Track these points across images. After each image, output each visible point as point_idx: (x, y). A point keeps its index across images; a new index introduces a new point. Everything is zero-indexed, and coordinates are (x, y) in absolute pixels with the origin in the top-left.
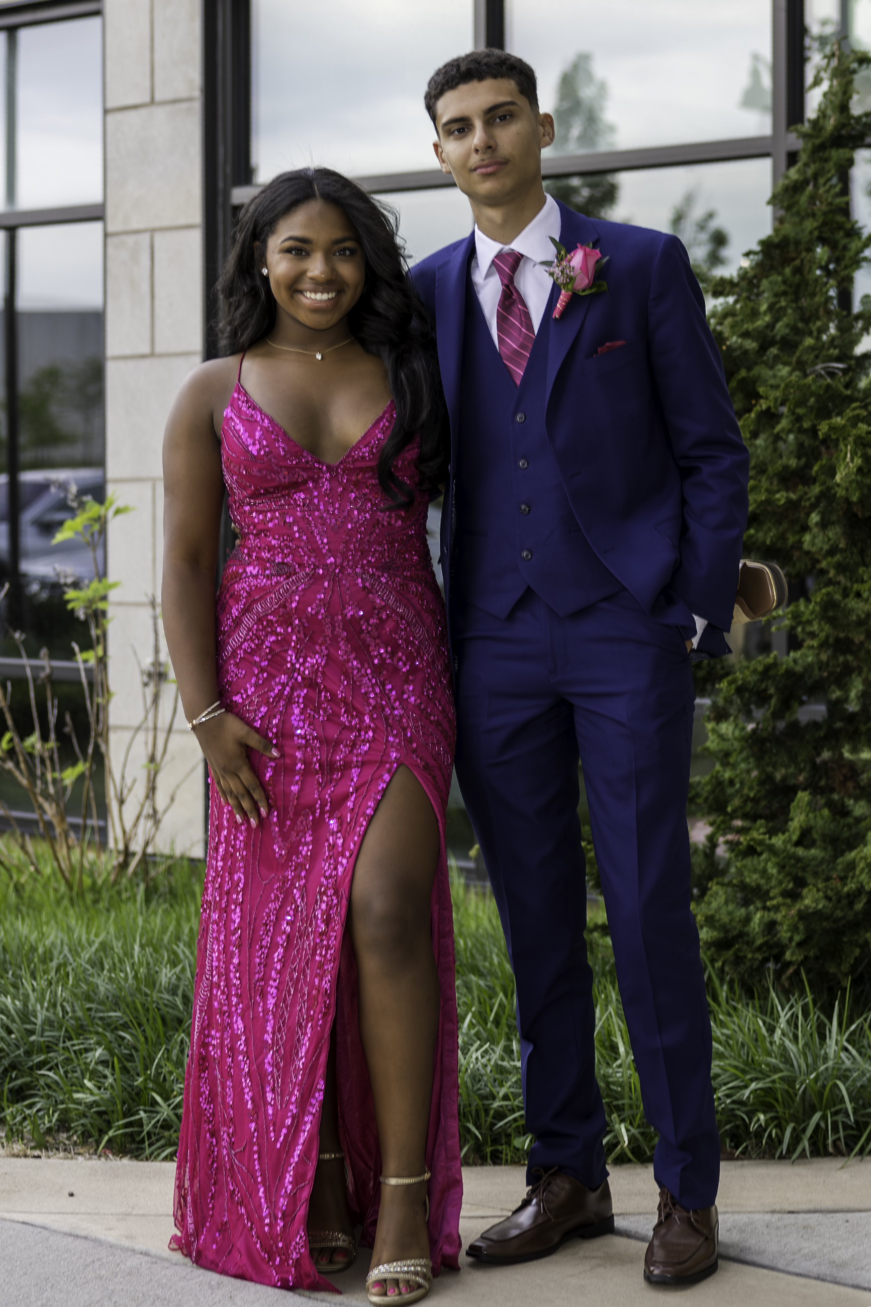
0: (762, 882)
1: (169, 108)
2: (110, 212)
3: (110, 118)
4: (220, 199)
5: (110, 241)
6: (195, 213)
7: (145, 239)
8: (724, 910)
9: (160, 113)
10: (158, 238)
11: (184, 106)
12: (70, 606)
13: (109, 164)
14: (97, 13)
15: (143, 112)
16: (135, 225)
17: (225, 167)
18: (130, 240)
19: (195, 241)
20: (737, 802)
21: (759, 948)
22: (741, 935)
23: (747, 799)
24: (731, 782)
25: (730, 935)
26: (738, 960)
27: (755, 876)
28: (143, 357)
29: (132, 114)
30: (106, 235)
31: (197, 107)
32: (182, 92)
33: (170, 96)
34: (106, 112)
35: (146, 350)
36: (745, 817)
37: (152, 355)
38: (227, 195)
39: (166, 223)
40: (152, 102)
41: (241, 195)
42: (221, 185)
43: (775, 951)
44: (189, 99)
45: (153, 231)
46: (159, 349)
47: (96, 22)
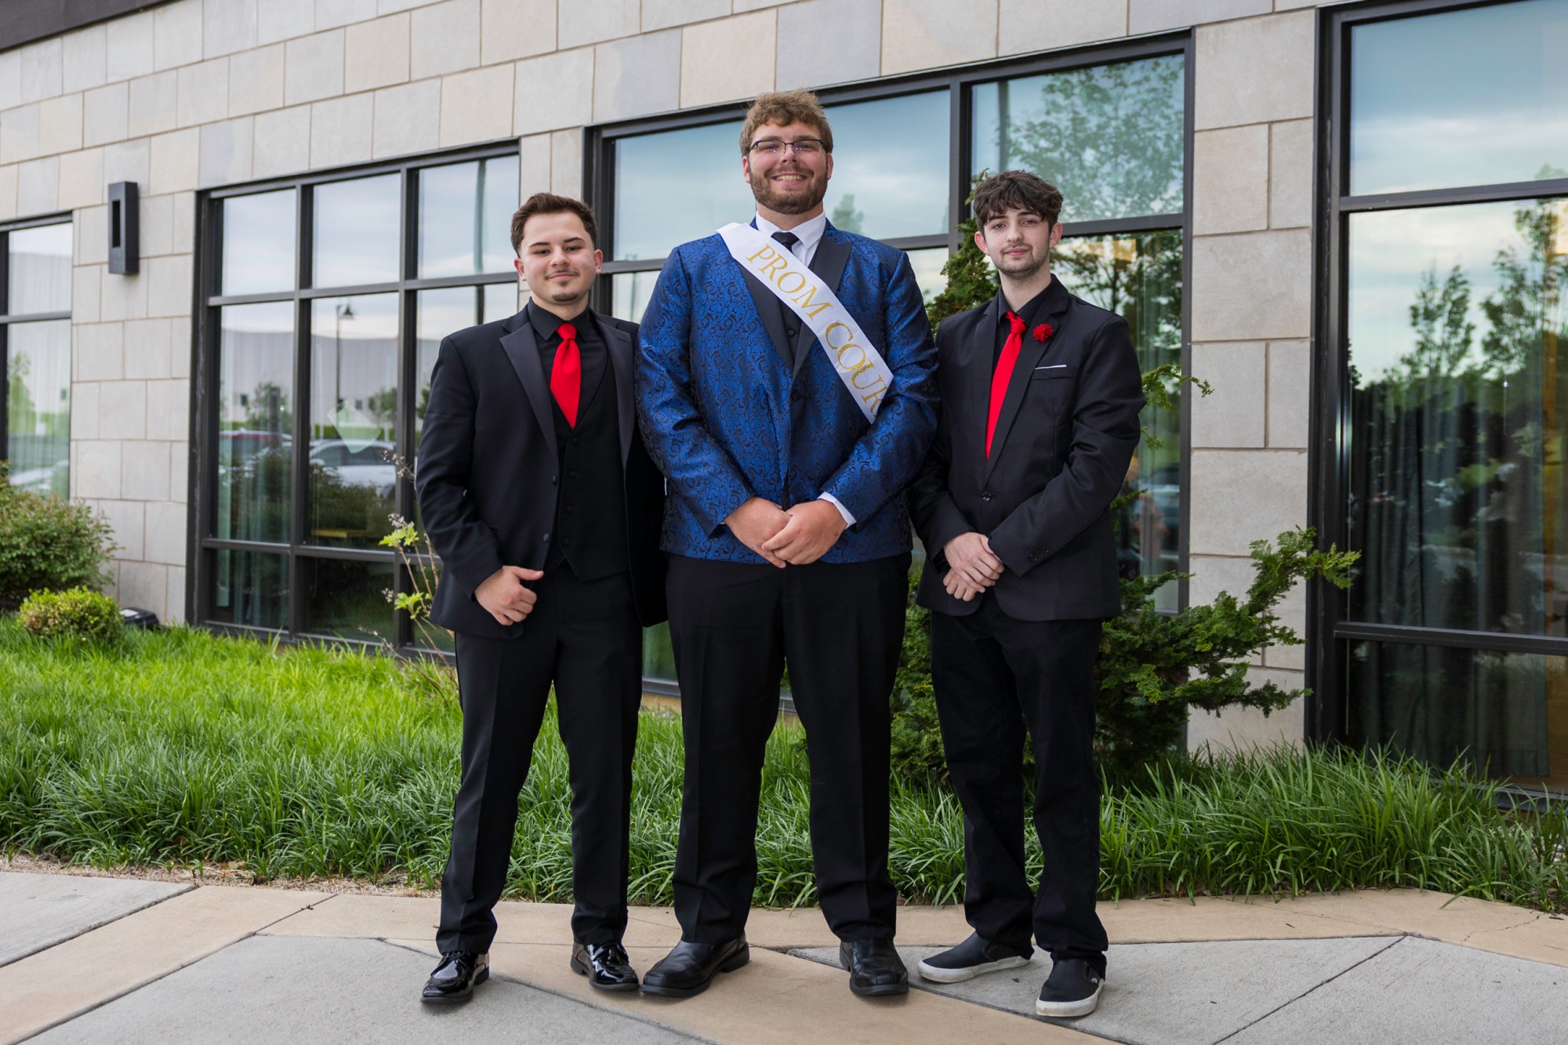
0: (930, 714)
5: (522, 295)
8: (903, 733)
14: (516, 153)
20: (914, 661)
21: (926, 759)
22: (914, 750)
23: (921, 660)
24: (911, 648)
25: (907, 750)
26: (912, 767)
27: (925, 711)
30: (519, 291)
36: (920, 670)
43: (937, 761)
47: (515, 158)
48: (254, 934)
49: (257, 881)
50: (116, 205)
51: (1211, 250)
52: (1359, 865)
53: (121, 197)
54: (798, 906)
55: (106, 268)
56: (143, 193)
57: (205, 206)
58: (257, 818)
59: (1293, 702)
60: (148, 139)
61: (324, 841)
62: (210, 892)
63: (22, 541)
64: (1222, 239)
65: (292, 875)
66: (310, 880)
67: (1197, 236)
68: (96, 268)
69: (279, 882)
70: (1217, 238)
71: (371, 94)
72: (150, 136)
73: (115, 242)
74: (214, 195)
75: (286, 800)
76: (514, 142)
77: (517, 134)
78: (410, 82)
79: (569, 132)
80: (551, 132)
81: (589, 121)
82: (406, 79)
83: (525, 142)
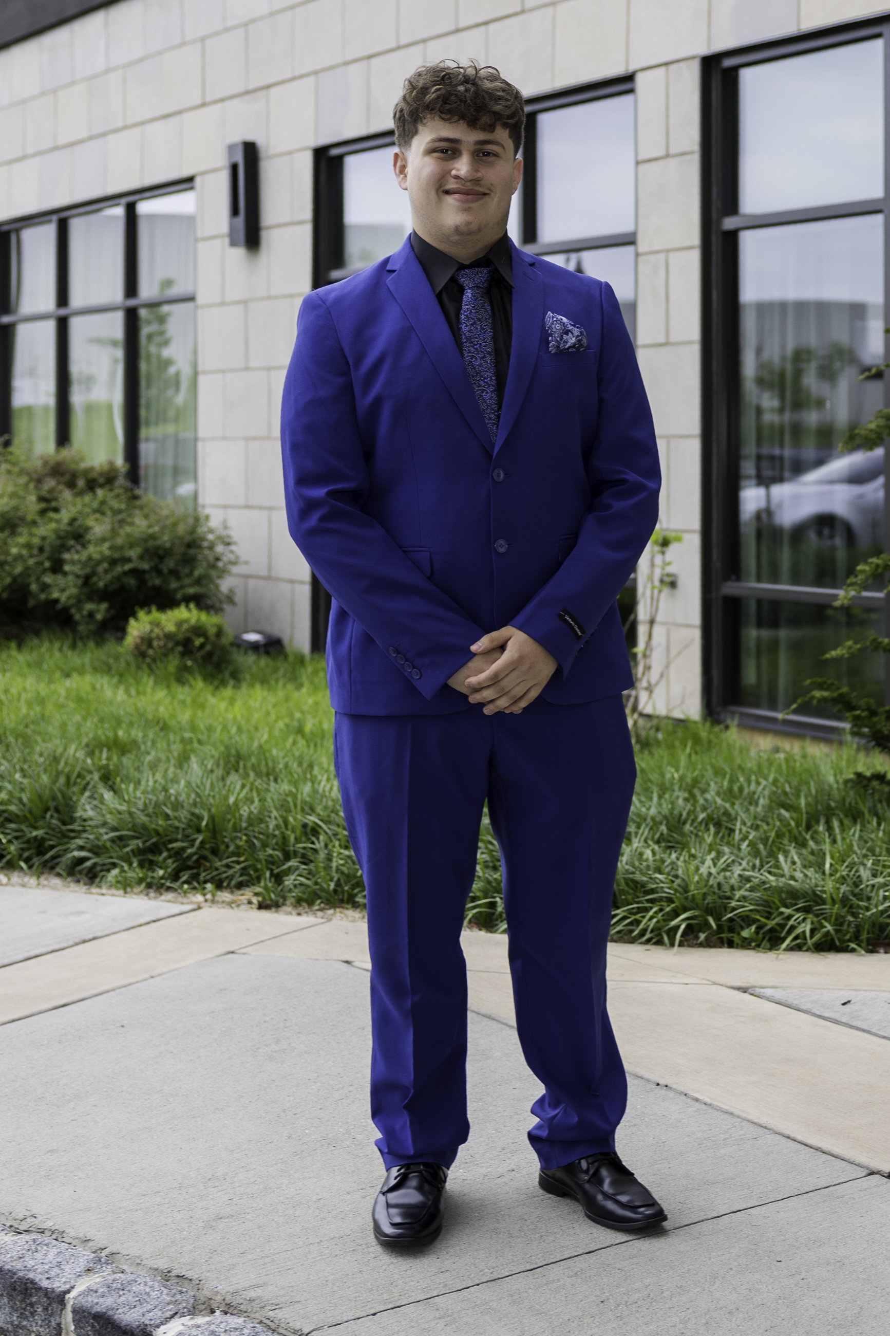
1: (678, 159)
2: (640, 238)
3: (642, 168)
4: (714, 227)
5: (641, 259)
6: (694, 236)
7: (662, 257)
9: (672, 163)
10: (673, 257)
11: (688, 157)
13: (639, 202)
14: (631, 91)
15: (662, 163)
16: (657, 247)
17: (716, 204)
18: (653, 258)
19: (694, 259)
28: (661, 345)
29: (654, 164)
30: (637, 255)
31: (697, 158)
32: (687, 148)
33: (679, 151)
34: (638, 163)
35: (662, 339)
37: (667, 344)
38: (719, 223)
39: (676, 245)
40: (668, 156)
41: (729, 223)
42: (714, 215)
44: (691, 153)
45: (668, 251)
46: (672, 339)
47: (627, 99)
48: (233, 952)
49: (261, 907)
50: (234, 168)
53: (239, 158)
54: (785, 950)
55: (227, 241)
56: (263, 154)
57: (323, 166)
58: (277, 844)
60: (264, 93)
61: (334, 869)
62: (210, 913)
63: (133, 553)
65: (299, 902)
66: (316, 907)
68: (218, 242)
69: (284, 908)
71: (482, 29)
72: (268, 87)
73: (235, 211)
74: (334, 152)
75: (305, 826)
76: (629, 78)
77: (632, 68)
78: (523, 12)
79: (683, 64)
80: (666, 64)
81: (705, 50)
82: (518, 9)
83: (640, 79)
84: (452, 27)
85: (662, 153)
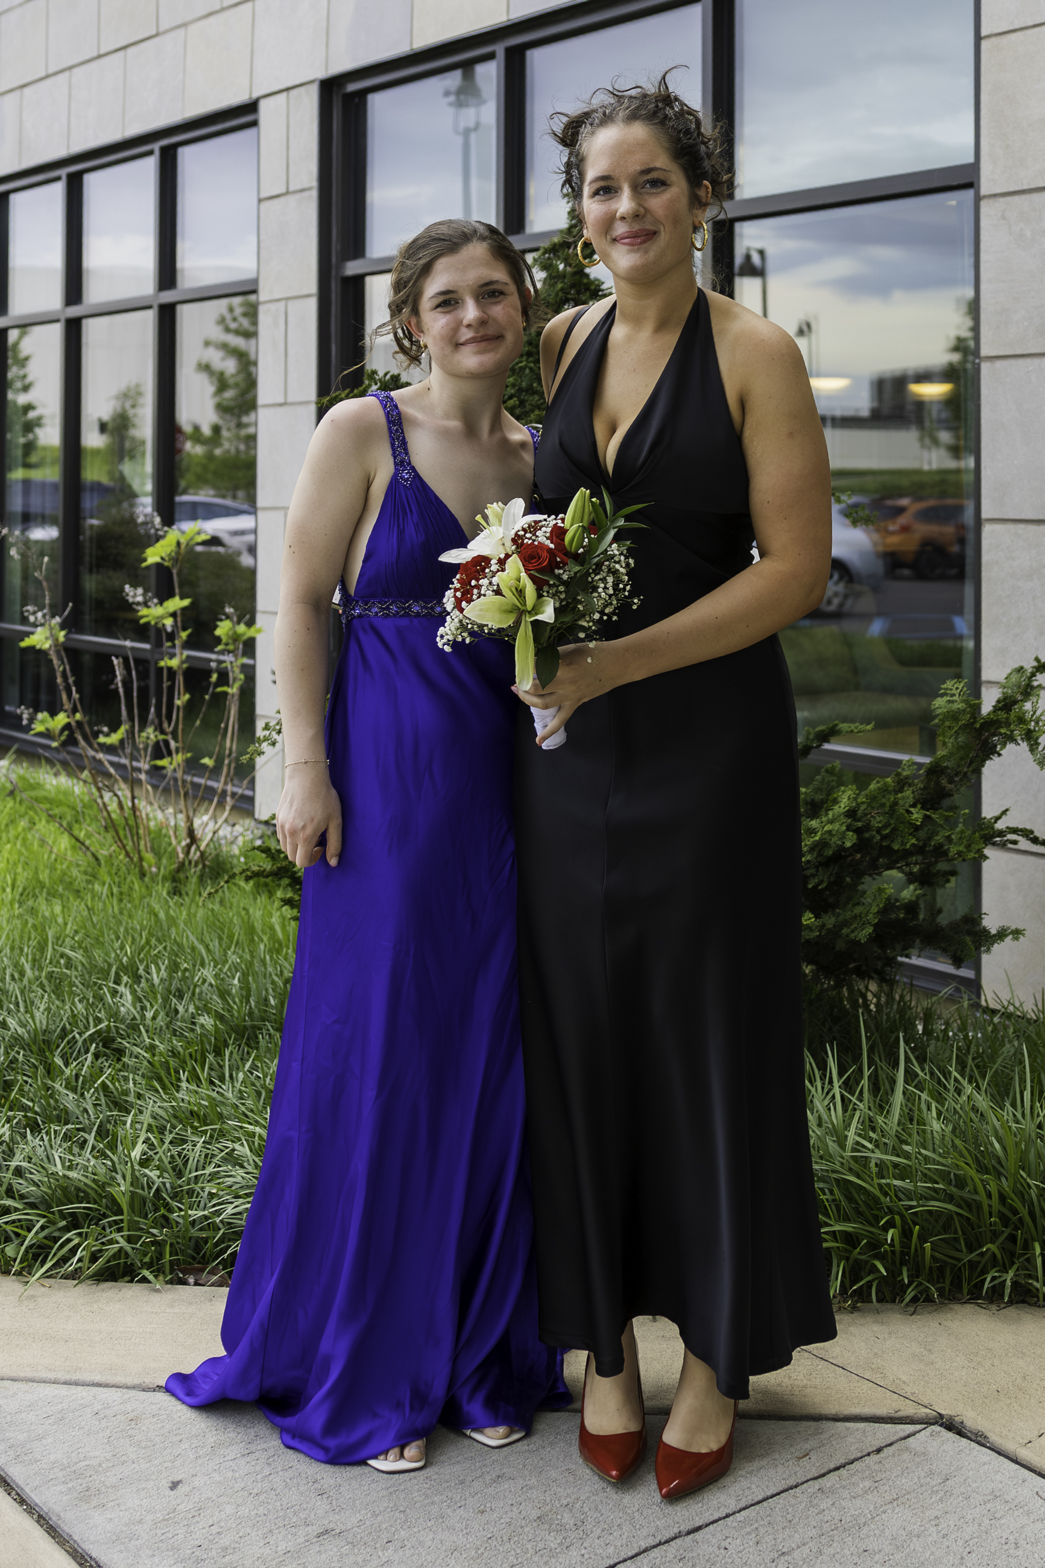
1: (298, 196)
2: (261, 287)
3: (265, 205)
4: (333, 273)
5: (261, 308)
6: (311, 285)
7: (281, 305)
9: (292, 200)
10: (291, 306)
11: (307, 193)
12: (142, 621)
13: (262, 245)
14: (254, 123)
15: (282, 200)
16: (277, 296)
17: (336, 247)
18: (273, 307)
19: (311, 307)
28: (281, 405)
29: (275, 202)
31: (314, 194)
32: (307, 183)
33: (299, 187)
34: (260, 201)
35: (281, 399)
37: (285, 404)
38: (339, 267)
39: (295, 293)
40: (287, 193)
41: (352, 268)
42: (334, 260)
44: (310, 189)
45: (288, 299)
46: (290, 399)
51: (1003, 217)
52: (959, 1260)
59: (996, 947)
64: (1016, 198)
67: (985, 197)
70: (1009, 199)
76: (251, 107)
77: (255, 95)
78: (157, 35)
79: (302, 89)
80: (288, 89)
81: (323, 73)
82: (154, 32)
83: (263, 105)
84: (95, 54)
85: (284, 190)
